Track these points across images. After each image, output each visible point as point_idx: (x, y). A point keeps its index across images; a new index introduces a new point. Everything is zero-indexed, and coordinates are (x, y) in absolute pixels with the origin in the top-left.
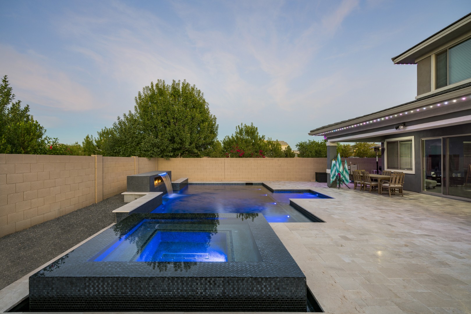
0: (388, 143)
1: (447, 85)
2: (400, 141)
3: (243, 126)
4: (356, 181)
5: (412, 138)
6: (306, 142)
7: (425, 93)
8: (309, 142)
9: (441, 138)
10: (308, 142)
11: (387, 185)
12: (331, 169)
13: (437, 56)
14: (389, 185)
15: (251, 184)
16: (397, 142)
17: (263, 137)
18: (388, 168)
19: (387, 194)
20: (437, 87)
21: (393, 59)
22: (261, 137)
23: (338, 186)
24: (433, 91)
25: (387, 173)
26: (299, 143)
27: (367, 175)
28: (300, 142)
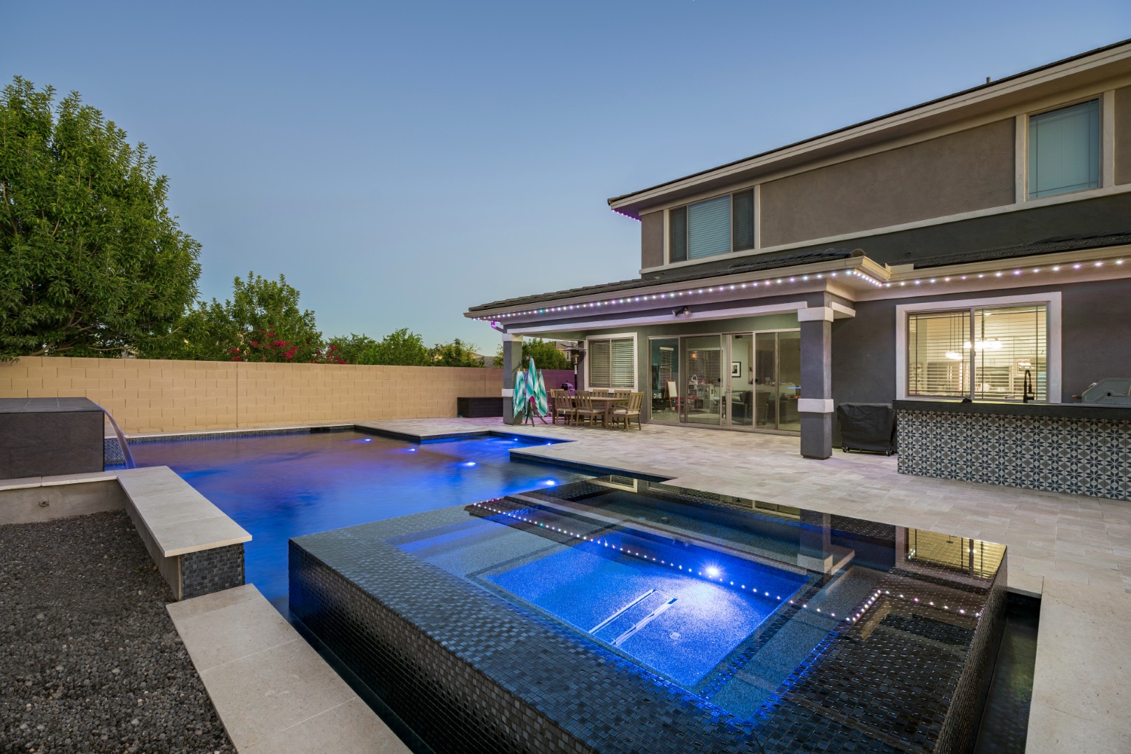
0: (591, 342)
1: (686, 260)
2: (613, 341)
3: (254, 281)
4: (560, 410)
5: (634, 335)
6: (346, 339)
7: (654, 266)
8: (353, 339)
9: (678, 337)
10: (350, 338)
11: (622, 411)
12: (514, 388)
13: (672, 212)
14: (627, 413)
15: (325, 430)
16: (607, 341)
17: (307, 315)
18: (591, 385)
19: (624, 428)
20: (672, 260)
21: (611, 202)
22: (302, 313)
23: (524, 422)
24: (667, 265)
25: (601, 394)
26: (331, 339)
27: (586, 398)
28: (334, 338)
